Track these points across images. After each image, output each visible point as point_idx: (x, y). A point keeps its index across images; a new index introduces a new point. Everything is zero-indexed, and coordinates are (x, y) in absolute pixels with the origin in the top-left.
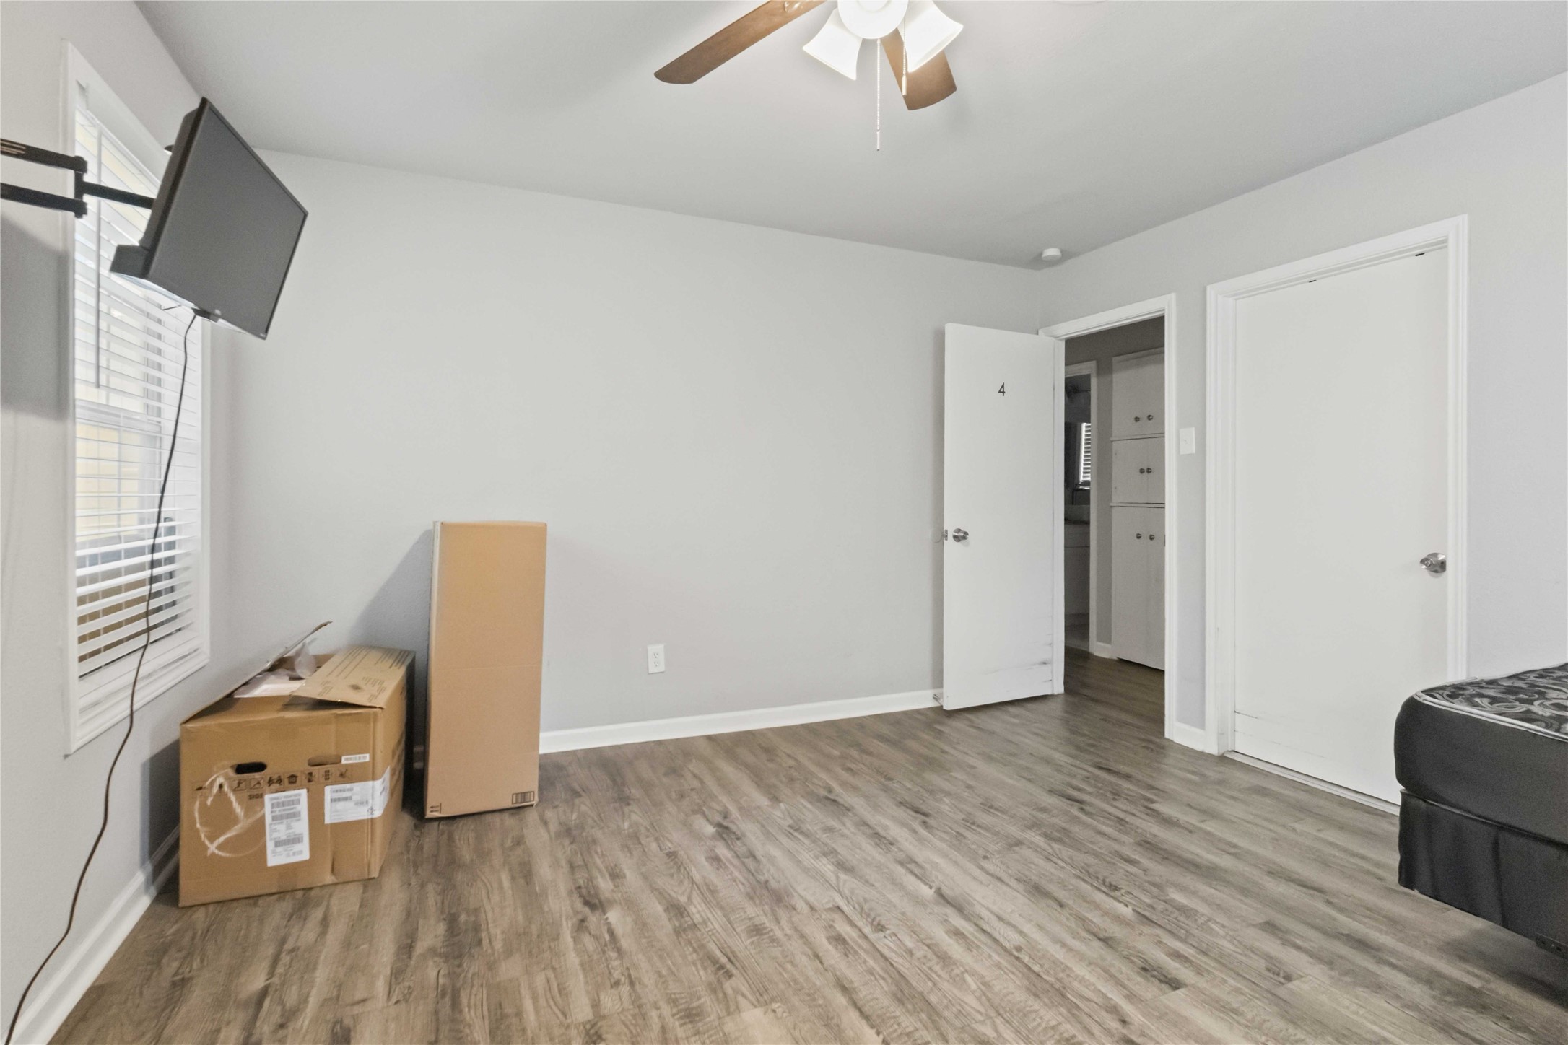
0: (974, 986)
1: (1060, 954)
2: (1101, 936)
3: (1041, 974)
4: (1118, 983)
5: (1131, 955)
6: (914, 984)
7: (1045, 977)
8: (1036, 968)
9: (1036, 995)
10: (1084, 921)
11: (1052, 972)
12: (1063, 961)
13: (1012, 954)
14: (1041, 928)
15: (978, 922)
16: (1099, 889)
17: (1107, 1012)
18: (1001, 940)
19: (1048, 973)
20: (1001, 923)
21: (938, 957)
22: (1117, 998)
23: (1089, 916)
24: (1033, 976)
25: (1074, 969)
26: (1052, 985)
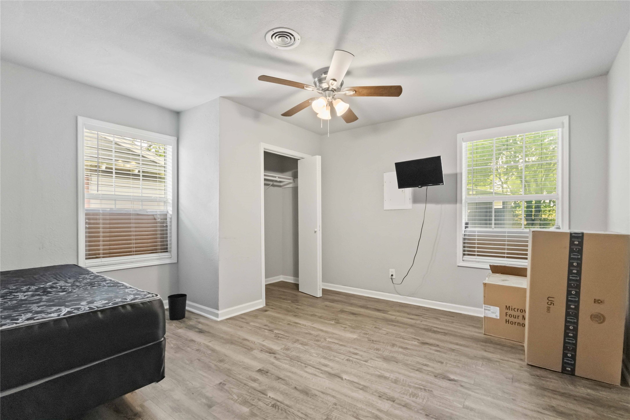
0: (314, 354)
1: (294, 369)
2: (280, 380)
3: (297, 362)
4: (276, 366)
5: (271, 376)
6: (328, 351)
7: (296, 362)
8: (299, 363)
9: (297, 356)
10: (286, 384)
11: (295, 364)
12: (292, 367)
13: (307, 365)
14: (302, 377)
15: (321, 371)
16: (281, 403)
17: (279, 358)
18: (312, 368)
19: (296, 363)
20: (314, 373)
21: (327, 358)
22: (276, 362)
23: (285, 387)
24: (299, 361)
25: (288, 366)
26: (294, 360)
